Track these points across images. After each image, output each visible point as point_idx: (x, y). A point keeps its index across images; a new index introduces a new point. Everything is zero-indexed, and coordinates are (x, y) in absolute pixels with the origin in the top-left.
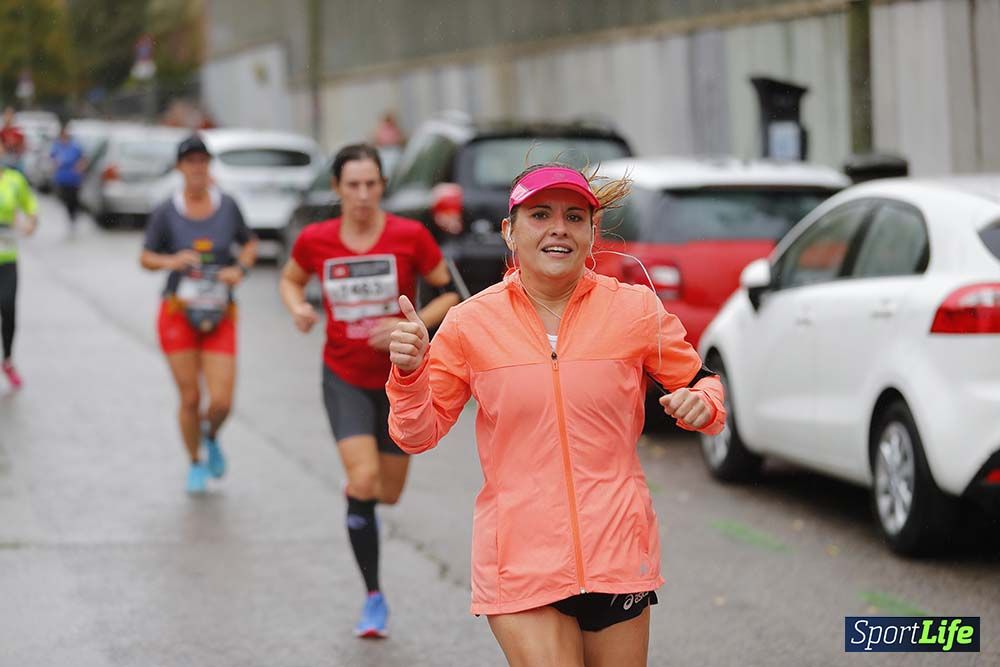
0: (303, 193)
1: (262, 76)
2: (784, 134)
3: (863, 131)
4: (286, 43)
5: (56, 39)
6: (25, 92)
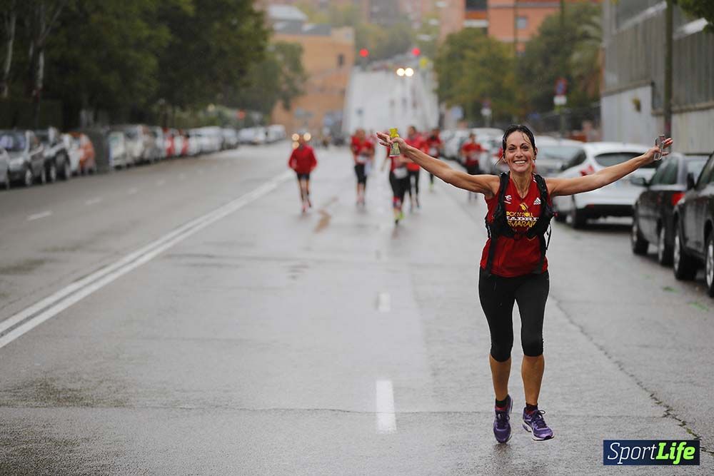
0: (648, 185)
1: (638, 106)
4: (653, 84)
5: (509, 80)
6: (486, 112)
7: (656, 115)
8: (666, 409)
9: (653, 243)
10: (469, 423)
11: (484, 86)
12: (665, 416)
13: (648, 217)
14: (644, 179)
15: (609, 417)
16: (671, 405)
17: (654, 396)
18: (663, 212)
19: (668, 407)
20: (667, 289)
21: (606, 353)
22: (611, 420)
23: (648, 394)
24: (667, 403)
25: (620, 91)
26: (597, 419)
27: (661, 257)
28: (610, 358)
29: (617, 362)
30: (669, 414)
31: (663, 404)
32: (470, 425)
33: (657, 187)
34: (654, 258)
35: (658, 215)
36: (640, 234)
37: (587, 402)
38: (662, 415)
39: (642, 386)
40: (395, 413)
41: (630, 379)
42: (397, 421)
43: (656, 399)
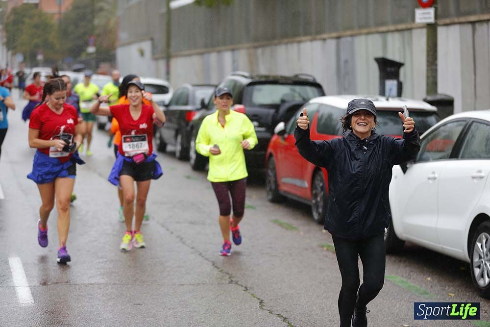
0: (167, 106)
1: (142, 53)
2: (391, 84)
3: (432, 84)
4: (152, 39)
5: (53, 37)
6: (40, 57)
7: (155, 59)
8: (228, 276)
9: (172, 144)
10: (88, 294)
11: (36, 41)
12: (231, 282)
13: (168, 128)
14: (163, 102)
15: (190, 284)
16: (230, 272)
17: (215, 265)
18: (179, 124)
19: (228, 274)
20: (188, 177)
21: (167, 230)
22: (192, 287)
23: (210, 264)
24: (227, 271)
25: (129, 44)
26: (182, 287)
27: (178, 154)
28: (172, 233)
29: (178, 237)
30: (232, 281)
31: (224, 271)
32: (90, 296)
33: (174, 108)
34: (172, 154)
35: (176, 126)
36: (161, 139)
37: (169, 272)
38: (227, 282)
39: (203, 257)
40: (30, 286)
41: (192, 250)
42: (33, 294)
43: (218, 268)
